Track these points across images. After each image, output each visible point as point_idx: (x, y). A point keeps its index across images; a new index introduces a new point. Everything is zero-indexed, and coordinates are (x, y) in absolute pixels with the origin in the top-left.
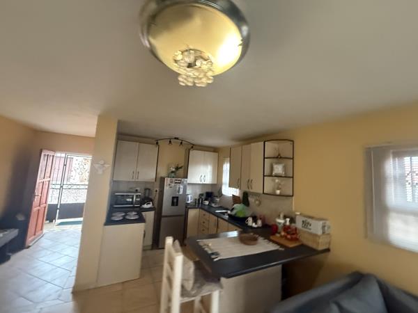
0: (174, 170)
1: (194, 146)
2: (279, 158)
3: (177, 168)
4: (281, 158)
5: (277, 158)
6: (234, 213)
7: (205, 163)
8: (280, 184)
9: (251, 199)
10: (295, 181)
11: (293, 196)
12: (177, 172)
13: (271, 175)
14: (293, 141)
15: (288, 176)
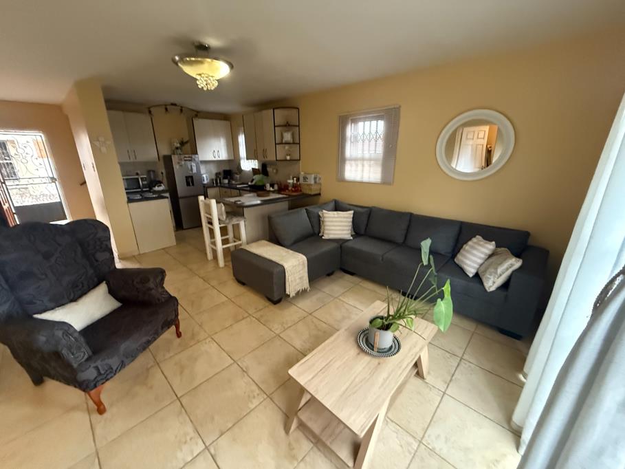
0: (178, 145)
1: (198, 114)
2: (287, 126)
3: (182, 144)
4: (289, 125)
5: (285, 126)
6: (253, 183)
7: (216, 135)
8: (289, 151)
9: (269, 169)
10: (301, 147)
11: (300, 160)
12: (183, 148)
13: (281, 143)
14: (298, 109)
15: (296, 143)
